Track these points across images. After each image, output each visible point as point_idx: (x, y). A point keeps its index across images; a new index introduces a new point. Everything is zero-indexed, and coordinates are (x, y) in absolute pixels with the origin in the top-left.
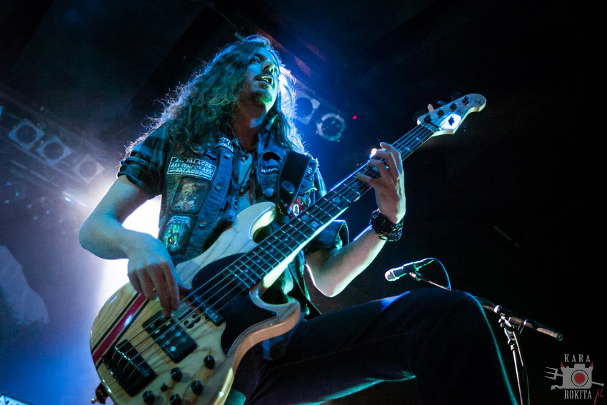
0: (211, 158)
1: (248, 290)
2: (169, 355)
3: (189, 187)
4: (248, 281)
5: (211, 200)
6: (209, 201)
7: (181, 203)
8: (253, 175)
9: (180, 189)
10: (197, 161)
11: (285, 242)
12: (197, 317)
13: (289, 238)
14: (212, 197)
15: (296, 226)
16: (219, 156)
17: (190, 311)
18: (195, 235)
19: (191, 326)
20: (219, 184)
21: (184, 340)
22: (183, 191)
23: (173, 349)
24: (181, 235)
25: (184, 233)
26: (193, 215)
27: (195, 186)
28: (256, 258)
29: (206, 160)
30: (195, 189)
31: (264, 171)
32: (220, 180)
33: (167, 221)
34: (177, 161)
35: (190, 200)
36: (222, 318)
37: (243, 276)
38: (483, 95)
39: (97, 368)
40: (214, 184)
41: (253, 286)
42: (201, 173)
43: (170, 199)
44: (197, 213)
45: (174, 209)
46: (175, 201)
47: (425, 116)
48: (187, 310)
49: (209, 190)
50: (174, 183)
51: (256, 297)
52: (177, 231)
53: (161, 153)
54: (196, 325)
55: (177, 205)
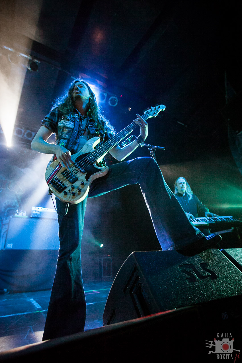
0: (73, 121)
1: (93, 163)
2: (70, 182)
3: (66, 131)
4: (93, 160)
5: (73, 135)
6: (73, 136)
7: (64, 136)
8: (87, 127)
9: (63, 131)
10: (68, 122)
11: (104, 149)
12: (78, 171)
13: (105, 148)
14: (74, 134)
15: (107, 144)
16: (75, 120)
17: (75, 169)
18: (69, 146)
19: (76, 173)
20: (75, 130)
21: (74, 177)
22: (64, 132)
23: (71, 180)
24: (64, 146)
25: (66, 145)
26: (68, 140)
27: (68, 130)
28: (95, 154)
29: (71, 121)
30: (68, 131)
31: (90, 126)
32: (76, 129)
33: (59, 142)
34: (61, 121)
35: (66, 135)
36: (85, 171)
37: (91, 159)
38: (164, 105)
39: (48, 185)
40: (74, 130)
41: (94, 162)
42: (70, 126)
43: (60, 134)
44: (69, 139)
45: (61, 137)
46: (62, 135)
47: (147, 111)
48: (74, 169)
49: (72, 132)
50: (61, 129)
51: (95, 165)
52: (63, 145)
53: (56, 118)
54: (77, 173)
55: (62, 136)
